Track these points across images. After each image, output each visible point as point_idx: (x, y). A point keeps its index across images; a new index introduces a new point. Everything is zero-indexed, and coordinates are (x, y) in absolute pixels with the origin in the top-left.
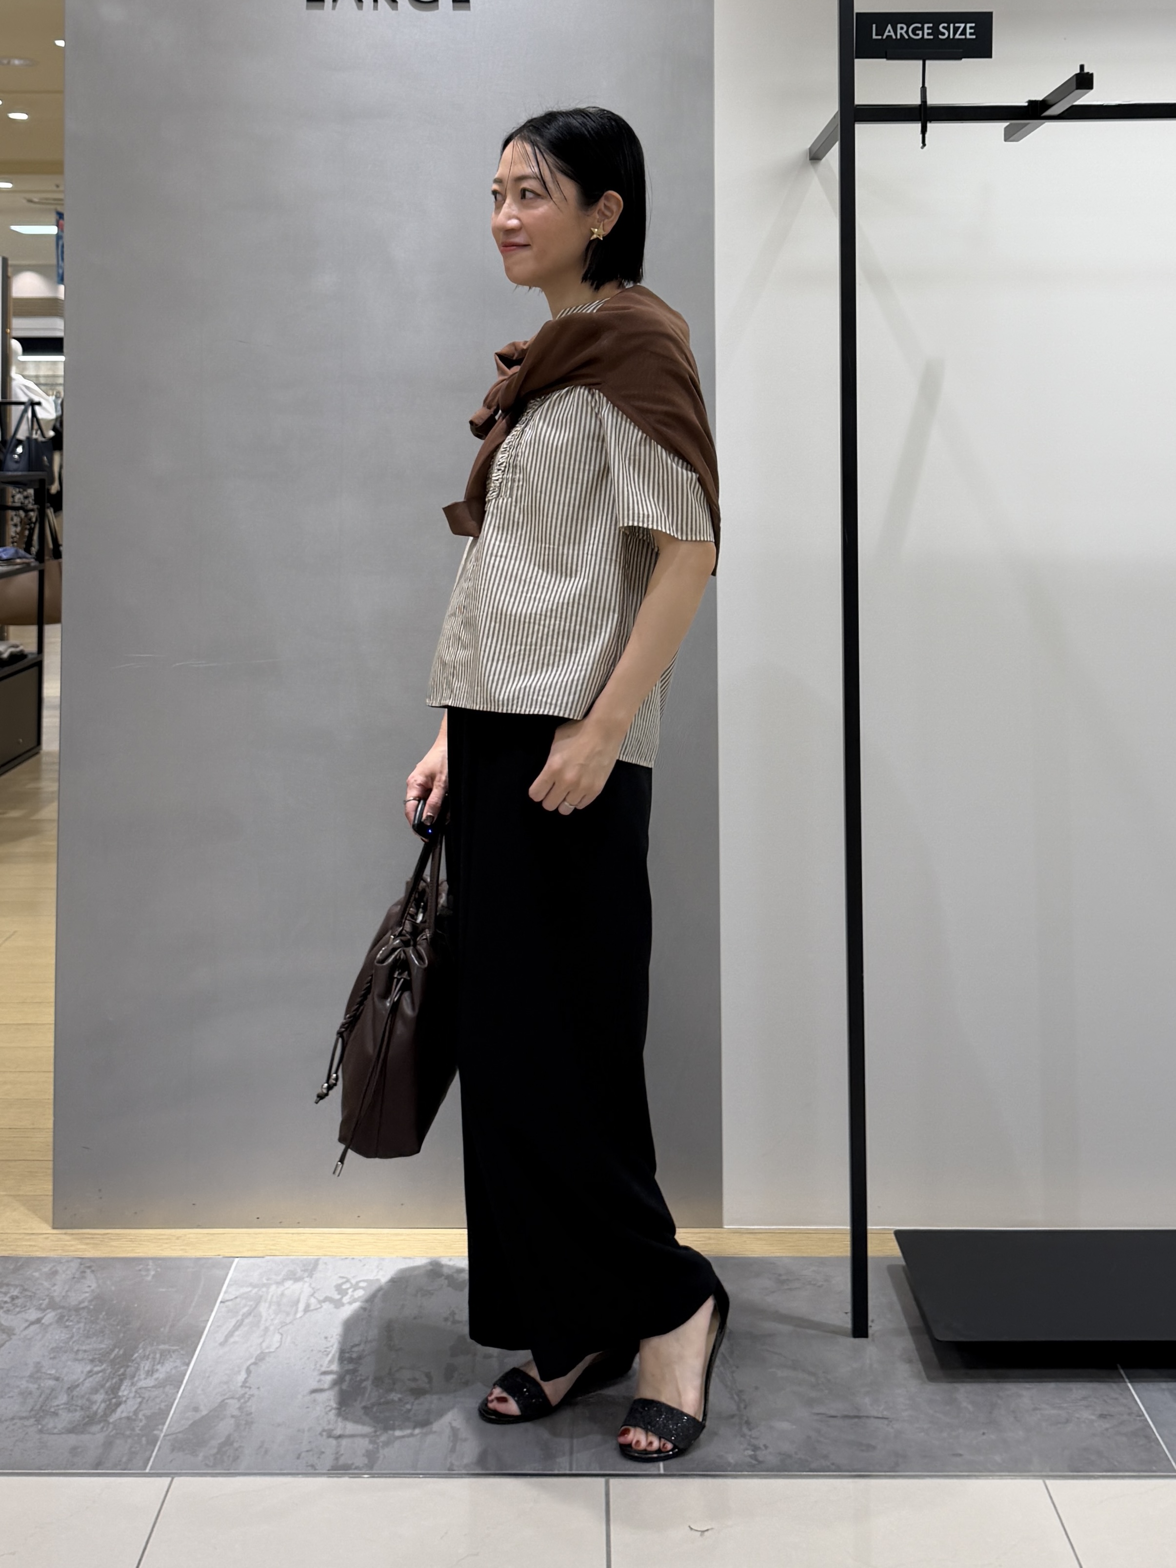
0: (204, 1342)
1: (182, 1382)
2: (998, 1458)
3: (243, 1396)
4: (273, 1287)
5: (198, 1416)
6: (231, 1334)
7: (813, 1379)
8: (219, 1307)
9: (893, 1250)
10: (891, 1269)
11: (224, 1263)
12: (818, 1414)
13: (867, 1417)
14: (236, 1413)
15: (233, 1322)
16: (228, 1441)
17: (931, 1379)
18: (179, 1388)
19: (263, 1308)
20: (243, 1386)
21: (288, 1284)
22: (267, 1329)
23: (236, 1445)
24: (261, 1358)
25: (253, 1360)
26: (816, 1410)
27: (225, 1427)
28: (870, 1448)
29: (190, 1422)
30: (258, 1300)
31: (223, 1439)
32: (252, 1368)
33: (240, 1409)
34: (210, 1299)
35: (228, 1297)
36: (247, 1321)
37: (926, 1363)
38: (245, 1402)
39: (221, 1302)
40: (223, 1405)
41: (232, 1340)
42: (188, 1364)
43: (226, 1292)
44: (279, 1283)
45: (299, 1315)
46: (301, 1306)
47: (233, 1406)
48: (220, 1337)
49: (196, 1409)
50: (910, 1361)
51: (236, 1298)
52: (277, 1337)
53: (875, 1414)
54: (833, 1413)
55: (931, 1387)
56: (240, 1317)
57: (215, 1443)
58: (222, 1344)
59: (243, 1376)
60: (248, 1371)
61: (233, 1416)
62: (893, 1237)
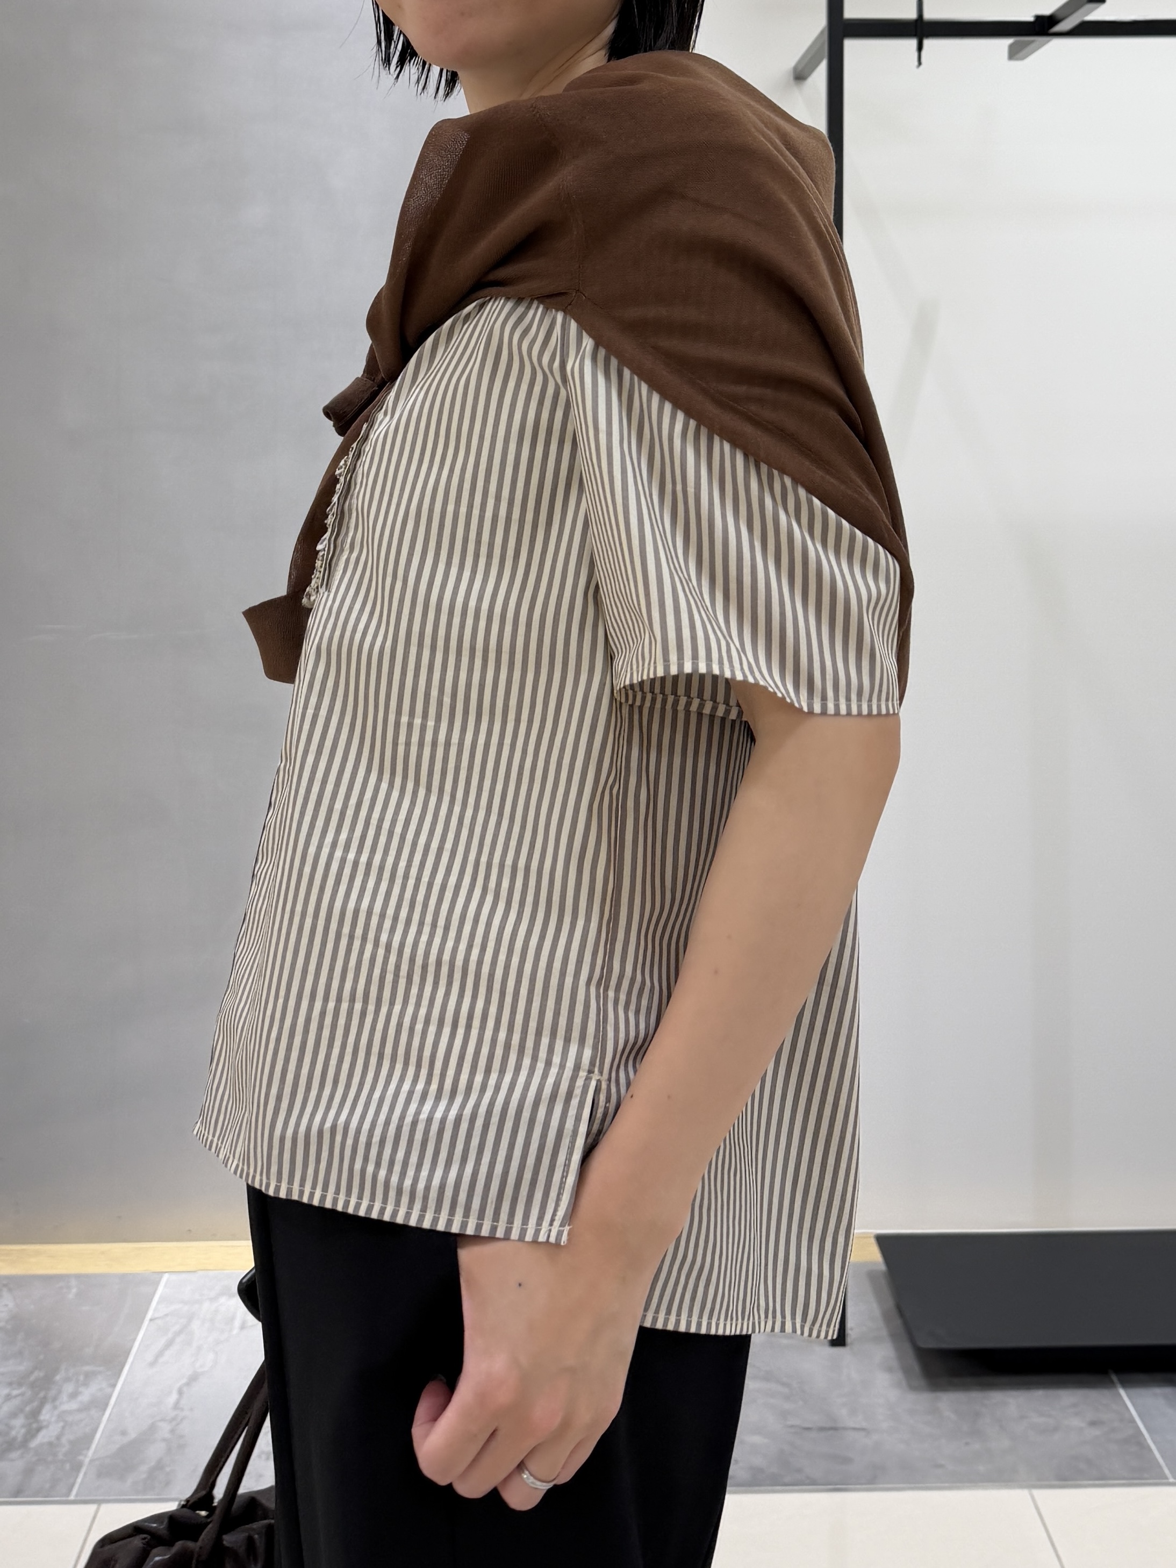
0: (132, 1363)
1: (107, 1405)
2: (981, 1468)
3: (174, 1419)
4: (206, 1305)
5: (126, 1440)
6: (160, 1354)
7: (786, 1390)
8: (148, 1325)
9: (874, 1255)
10: (872, 1276)
11: (152, 1280)
12: (792, 1426)
13: (845, 1429)
14: (167, 1436)
15: (163, 1341)
16: (159, 1466)
17: (913, 1388)
18: (105, 1410)
19: (195, 1325)
20: (176, 1406)
21: (223, 1300)
22: (199, 1348)
23: (168, 1469)
24: (194, 1378)
25: (184, 1381)
26: (789, 1423)
27: (155, 1452)
28: (847, 1460)
29: (118, 1446)
30: (190, 1318)
31: (153, 1464)
32: (185, 1389)
33: (172, 1431)
34: (137, 1318)
35: (157, 1315)
36: (178, 1340)
37: (906, 1371)
38: (178, 1424)
39: (151, 1320)
40: (153, 1428)
41: (161, 1360)
42: (114, 1386)
43: (155, 1310)
44: (212, 1300)
45: (235, 1332)
46: (237, 1323)
47: (164, 1430)
48: (149, 1357)
49: (124, 1433)
50: (890, 1370)
51: (167, 1315)
52: (211, 1356)
53: (852, 1424)
54: (810, 1426)
55: (912, 1397)
56: (170, 1335)
57: (144, 1468)
58: (153, 1364)
59: (174, 1397)
60: (180, 1392)
61: (164, 1440)
62: (873, 1241)
